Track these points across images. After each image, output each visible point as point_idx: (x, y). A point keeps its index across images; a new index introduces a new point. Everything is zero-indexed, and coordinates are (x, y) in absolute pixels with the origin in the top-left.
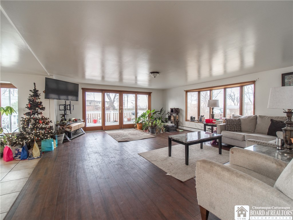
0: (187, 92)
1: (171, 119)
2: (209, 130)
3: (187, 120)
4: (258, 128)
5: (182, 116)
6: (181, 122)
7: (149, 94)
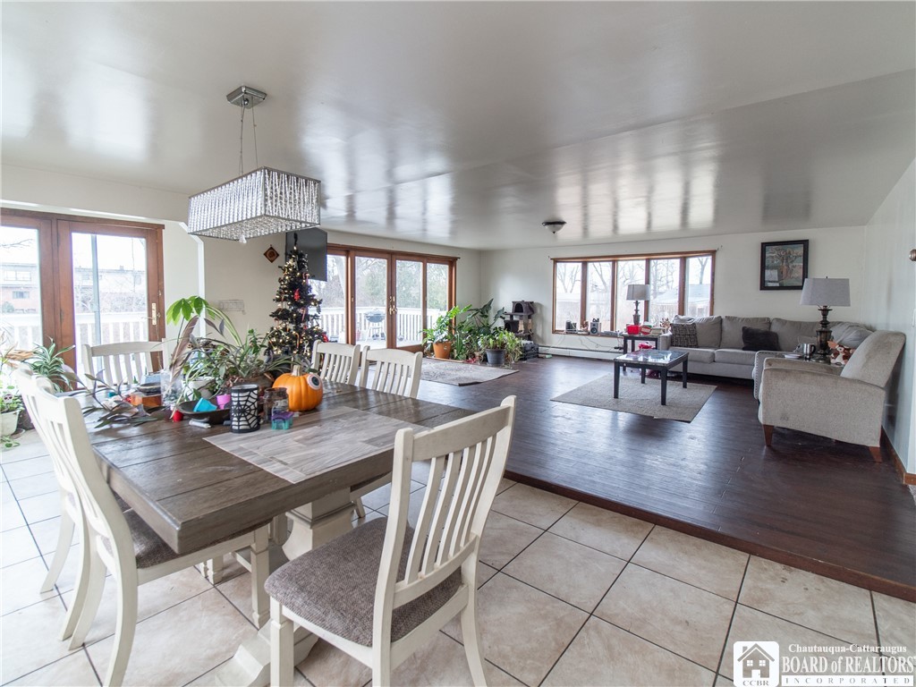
0: (556, 261)
1: (520, 329)
2: (618, 350)
3: (555, 332)
4: (727, 338)
5: (543, 320)
6: (538, 336)
7: (451, 262)
